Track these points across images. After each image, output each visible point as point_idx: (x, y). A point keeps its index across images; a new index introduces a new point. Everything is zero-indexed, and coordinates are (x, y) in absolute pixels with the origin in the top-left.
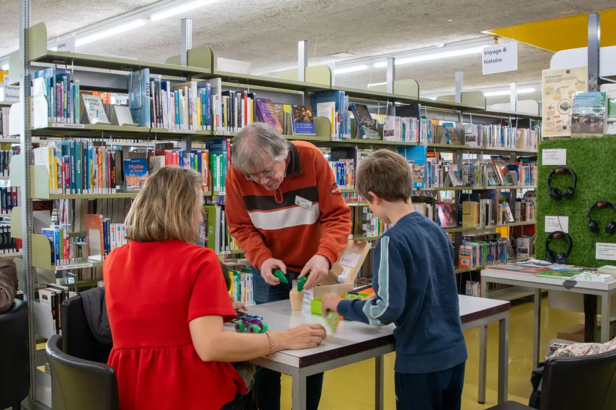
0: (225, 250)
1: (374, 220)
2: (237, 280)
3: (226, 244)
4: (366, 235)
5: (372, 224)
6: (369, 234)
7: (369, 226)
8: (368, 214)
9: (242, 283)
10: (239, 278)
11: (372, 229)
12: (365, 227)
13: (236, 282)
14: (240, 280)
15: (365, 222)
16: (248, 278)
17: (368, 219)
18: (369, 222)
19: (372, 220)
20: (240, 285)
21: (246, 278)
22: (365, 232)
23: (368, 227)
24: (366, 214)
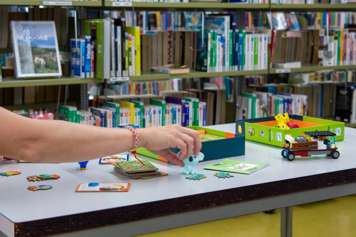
0: (122, 76)
1: (333, 44)
2: (139, 113)
3: (123, 68)
4: (322, 65)
5: (329, 50)
6: (325, 63)
7: (326, 53)
8: (325, 37)
9: (147, 117)
10: (143, 111)
11: (329, 56)
12: (321, 54)
13: (138, 116)
14: (144, 114)
15: (322, 47)
16: (154, 112)
17: (325, 43)
18: (326, 47)
19: (329, 45)
20: (144, 120)
21: (152, 112)
22: (321, 60)
23: (324, 54)
24: (323, 37)
